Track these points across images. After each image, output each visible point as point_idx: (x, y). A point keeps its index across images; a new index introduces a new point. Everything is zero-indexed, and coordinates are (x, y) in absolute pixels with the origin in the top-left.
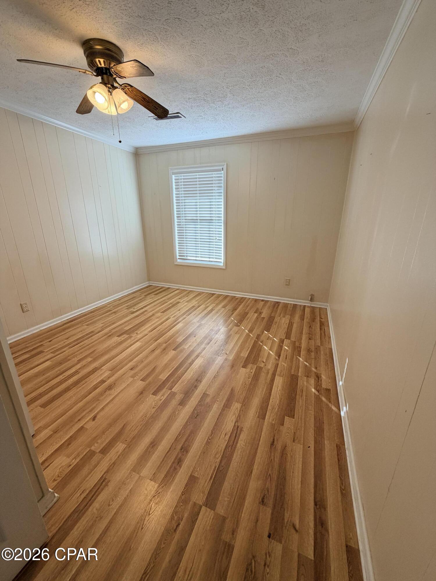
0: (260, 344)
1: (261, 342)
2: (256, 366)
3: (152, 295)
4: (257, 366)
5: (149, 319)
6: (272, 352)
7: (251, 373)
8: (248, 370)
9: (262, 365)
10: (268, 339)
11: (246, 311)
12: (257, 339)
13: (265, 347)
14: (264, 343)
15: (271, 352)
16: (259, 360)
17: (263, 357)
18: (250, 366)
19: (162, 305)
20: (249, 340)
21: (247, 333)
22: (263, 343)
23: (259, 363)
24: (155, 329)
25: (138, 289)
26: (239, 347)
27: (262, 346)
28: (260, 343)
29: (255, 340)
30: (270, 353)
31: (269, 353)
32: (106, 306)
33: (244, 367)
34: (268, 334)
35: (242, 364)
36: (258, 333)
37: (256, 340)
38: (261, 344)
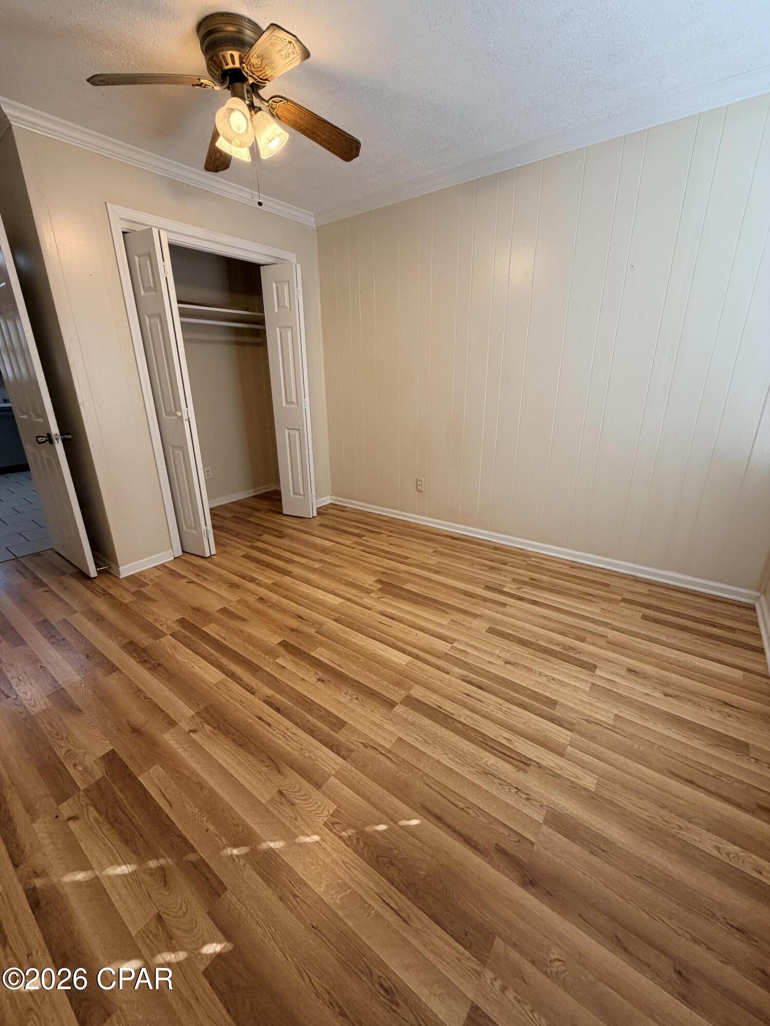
0: (156, 857)
1: (162, 868)
2: (82, 786)
3: (636, 613)
4: (79, 790)
5: (444, 609)
6: (78, 884)
7: (75, 765)
8: (89, 761)
9: (66, 809)
10: (159, 918)
11: (499, 943)
12: (195, 865)
13: (123, 869)
14: (147, 878)
15: (80, 876)
16: (91, 809)
17: (91, 829)
18: (99, 773)
19: (538, 626)
20: (212, 828)
21: (261, 841)
22: (151, 873)
23: (85, 801)
24: (393, 619)
25: (682, 585)
26: (197, 775)
27: (142, 861)
28: (162, 861)
29: (193, 850)
30: (82, 869)
31: (85, 865)
32: (529, 556)
33: (111, 759)
34: (194, 952)
35: (122, 755)
36: (228, 894)
37: (192, 857)
38: (152, 864)
